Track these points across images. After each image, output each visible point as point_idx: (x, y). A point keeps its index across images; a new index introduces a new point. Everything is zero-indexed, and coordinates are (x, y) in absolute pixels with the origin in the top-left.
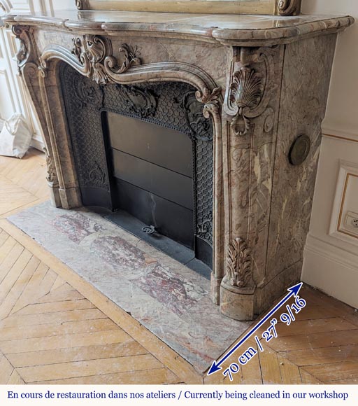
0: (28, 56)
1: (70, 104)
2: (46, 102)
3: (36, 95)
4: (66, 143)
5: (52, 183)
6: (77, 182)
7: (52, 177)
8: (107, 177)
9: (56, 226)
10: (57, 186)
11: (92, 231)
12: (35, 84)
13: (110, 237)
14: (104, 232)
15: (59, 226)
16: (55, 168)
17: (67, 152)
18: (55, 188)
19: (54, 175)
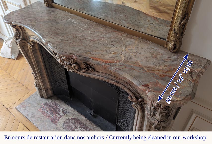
0: (21, 37)
1: (46, 56)
2: (33, 57)
3: (27, 54)
4: (44, 72)
5: (38, 88)
6: (51, 87)
7: (38, 85)
8: (67, 85)
9: (43, 113)
10: (40, 89)
11: (62, 114)
12: (26, 49)
13: (72, 119)
14: (68, 114)
15: (45, 112)
16: (39, 82)
17: (45, 76)
18: (40, 90)
19: (39, 84)
